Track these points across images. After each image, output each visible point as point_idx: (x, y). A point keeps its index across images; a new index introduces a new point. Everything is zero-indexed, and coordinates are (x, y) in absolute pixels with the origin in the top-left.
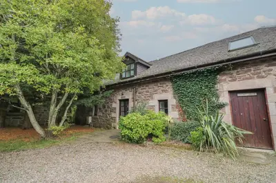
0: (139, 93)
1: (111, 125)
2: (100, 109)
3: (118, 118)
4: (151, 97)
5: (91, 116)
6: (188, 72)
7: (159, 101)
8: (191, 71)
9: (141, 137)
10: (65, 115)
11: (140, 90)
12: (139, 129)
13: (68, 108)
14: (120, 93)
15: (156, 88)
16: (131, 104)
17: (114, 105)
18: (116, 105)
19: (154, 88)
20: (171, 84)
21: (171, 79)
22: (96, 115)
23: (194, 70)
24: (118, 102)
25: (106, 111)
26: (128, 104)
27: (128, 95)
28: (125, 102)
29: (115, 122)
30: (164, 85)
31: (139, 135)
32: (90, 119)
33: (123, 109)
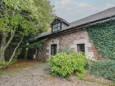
0: (64, 40)
1: (46, 60)
2: (40, 50)
3: (50, 56)
4: (72, 42)
5: (35, 54)
6: (103, 21)
7: (78, 45)
8: (106, 21)
9: (68, 73)
10: (14, 54)
11: (64, 38)
12: (67, 67)
13: (16, 49)
14: (52, 41)
15: (75, 36)
16: (58, 47)
17: (48, 48)
18: (49, 48)
19: (74, 36)
20: (87, 33)
21: (87, 29)
22: (38, 54)
23: (108, 20)
24: (50, 46)
25: (43, 52)
26: (56, 47)
27: (56, 41)
28: (54, 46)
29: (48, 58)
30: (82, 34)
31: (66, 72)
32: (34, 56)
33: (53, 50)
